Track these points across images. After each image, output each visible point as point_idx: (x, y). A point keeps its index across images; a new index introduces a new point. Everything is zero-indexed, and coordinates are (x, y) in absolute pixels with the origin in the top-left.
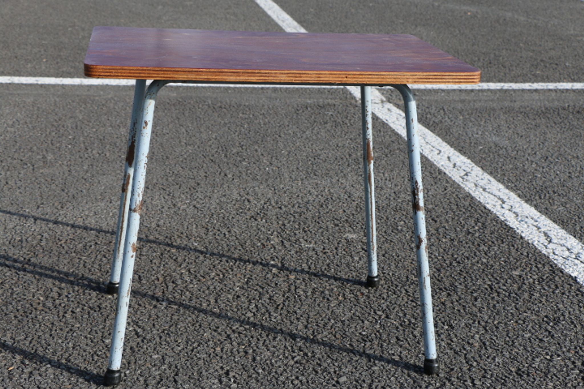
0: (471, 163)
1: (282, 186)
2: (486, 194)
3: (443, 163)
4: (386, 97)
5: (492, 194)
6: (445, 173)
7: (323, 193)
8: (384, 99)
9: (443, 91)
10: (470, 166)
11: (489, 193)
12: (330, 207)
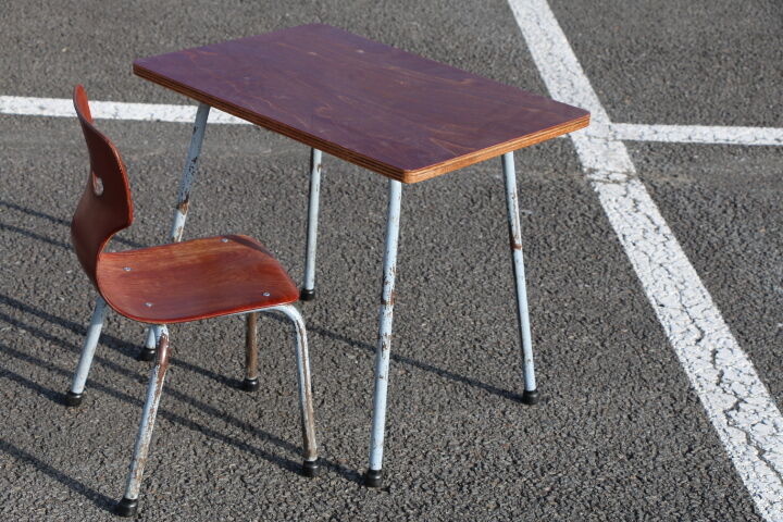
0: (753, 372)
1: (403, 425)
2: (762, 468)
3: (699, 370)
4: (637, 165)
5: (773, 469)
6: (698, 400)
7: (470, 451)
8: (634, 171)
9: (745, 148)
10: (748, 380)
11: (768, 464)
12: (475, 492)
